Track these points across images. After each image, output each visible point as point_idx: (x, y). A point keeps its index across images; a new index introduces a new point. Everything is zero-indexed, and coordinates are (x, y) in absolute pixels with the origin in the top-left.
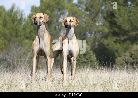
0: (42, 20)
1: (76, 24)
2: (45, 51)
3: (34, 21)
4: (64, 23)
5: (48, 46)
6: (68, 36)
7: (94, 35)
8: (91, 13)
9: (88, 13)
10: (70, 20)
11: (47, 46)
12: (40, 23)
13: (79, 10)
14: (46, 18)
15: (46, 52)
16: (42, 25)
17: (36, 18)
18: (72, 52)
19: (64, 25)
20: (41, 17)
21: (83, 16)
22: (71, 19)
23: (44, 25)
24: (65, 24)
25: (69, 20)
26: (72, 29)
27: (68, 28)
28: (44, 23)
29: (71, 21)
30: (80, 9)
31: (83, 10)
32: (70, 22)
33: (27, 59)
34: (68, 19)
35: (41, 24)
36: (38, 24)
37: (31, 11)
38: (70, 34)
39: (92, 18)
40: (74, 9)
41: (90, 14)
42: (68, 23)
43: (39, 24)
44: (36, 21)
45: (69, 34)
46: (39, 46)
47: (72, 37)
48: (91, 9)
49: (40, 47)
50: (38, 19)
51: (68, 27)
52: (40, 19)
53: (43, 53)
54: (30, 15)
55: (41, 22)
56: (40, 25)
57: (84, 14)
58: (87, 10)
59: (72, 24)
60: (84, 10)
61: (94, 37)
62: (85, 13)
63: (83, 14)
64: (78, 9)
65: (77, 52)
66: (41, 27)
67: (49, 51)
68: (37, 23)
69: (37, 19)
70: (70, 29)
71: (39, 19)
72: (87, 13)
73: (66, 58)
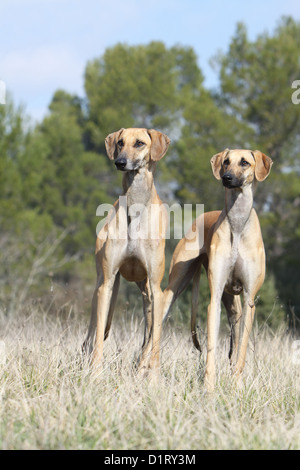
0: (142, 154)
1: (263, 174)
2: (147, 266)
3: (116, 154)
4: (220, 168)
5: (158, 247)
6: (230, 213)
7: (271, 209)
8: (266, 128)
9: (254, 127)
10: (243, 159)
11: (154, 247)
12: (135, 163)
13: (225, 116)
14: (158, 143)
15: (150, 267)
16: (141, 170)
17: (121, 143)
18: (242, 275)
19: (218, 178)
20: (138, 144)
21: (238, 138)
22: (247, 155)
23: (149, 169)
24: (222, 172)
25: (239, 159)
26: (248, 191)
27: (234, 187)
28: (151, 162)
29: (243, 162)
30: (229, 111)
31: (239, 118)
32: (241, 167)
33: (31, 281)
34: (235, 156)
35: (140, 167)
36: (129, 166)
37: (51, 108)
38: (240, 211)
39: (270, 145)
40: (207, 112)
41: (263, 134)
42: (235, 168)
43: (131, 168)
44: (120, 156)
45: (234, 208)
46: (125, 247)
47: (246, 221)
48: (266, 114)
49: (131, 249)
50: (128, 150)
51: (232, 185)
52: (136, 150)
53: (138, 269)
54: (45, 120)
55: (138, 161)
56: (137, 171)
57: (242, 132)
58: (253, 116)
59: (248, 173)
60: (243, 118)
61: (272, 215)
62: (244, 127)
63: (236, 131)
64: (221, 110)
65: (259, 276)
66: (137, 177)
67: (161, 265)
68: (125, 164)
69: (125, 148)
70: (241, 191)
71: (131, 149)
72: (250, 130)
73: (220, 297)
